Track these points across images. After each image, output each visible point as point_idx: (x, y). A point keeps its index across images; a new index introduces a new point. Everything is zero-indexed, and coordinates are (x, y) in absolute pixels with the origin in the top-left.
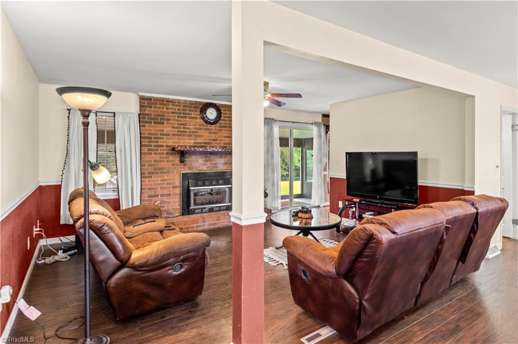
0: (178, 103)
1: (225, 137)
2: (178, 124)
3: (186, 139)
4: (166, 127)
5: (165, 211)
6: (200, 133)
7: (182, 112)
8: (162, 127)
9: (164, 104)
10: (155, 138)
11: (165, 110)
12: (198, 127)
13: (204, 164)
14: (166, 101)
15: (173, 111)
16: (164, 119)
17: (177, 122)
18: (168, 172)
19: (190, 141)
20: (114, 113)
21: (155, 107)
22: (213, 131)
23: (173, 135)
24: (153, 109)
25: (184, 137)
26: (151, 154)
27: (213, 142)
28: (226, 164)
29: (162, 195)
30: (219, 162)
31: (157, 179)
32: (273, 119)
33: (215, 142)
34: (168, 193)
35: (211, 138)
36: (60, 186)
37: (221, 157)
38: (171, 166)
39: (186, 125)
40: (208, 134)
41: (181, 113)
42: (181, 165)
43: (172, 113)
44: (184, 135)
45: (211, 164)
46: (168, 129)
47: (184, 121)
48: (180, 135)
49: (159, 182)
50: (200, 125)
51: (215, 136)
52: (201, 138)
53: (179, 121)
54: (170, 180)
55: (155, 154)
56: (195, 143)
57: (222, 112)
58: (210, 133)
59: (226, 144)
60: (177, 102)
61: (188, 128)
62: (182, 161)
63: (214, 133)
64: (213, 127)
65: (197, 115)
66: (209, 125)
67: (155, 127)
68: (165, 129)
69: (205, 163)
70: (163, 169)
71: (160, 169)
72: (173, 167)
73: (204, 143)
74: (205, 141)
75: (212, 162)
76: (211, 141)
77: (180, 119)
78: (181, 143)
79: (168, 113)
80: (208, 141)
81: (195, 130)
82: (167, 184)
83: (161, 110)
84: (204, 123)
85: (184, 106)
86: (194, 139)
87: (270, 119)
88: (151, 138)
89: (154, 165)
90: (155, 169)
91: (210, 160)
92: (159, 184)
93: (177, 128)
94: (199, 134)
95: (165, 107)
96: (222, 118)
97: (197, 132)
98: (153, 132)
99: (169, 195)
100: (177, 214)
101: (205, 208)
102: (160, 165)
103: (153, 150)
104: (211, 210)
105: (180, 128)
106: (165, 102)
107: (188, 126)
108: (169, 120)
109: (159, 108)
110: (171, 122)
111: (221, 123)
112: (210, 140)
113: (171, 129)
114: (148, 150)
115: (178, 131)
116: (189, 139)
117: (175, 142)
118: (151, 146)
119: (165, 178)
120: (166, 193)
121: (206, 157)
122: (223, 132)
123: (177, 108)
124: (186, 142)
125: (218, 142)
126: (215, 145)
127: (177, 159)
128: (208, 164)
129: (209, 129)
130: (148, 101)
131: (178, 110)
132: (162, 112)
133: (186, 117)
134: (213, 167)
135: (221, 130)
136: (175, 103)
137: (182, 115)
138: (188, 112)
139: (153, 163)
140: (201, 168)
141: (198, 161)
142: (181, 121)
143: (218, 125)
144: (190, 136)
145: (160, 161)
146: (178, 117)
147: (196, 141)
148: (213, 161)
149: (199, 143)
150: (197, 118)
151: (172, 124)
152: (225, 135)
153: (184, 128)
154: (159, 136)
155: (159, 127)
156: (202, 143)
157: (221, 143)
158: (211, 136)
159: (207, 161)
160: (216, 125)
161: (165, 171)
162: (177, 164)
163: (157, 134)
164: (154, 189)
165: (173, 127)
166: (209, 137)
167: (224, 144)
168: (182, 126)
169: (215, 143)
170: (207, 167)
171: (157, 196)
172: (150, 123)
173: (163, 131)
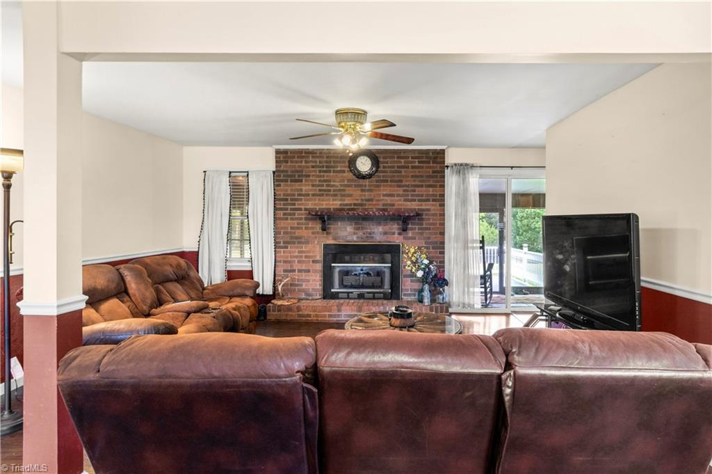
0: (320, 153)
1: (384, 195)
2: (320, 181)
3: (329, 200)
4: (306, 185)
5: (303, 291)
6: (349, 191)
7: (325, 164)
8: (299, 185)
9: (303, 157)
10: (292, 200)
11: (303, 164)
12: (346, 183)
13: (355, 234)
14: (306, 153)
15: (313, 164)
16: (302, 176)
17: (318, 179)
18: (307, 242)
19: (335, 202)
20: (248, 172)
21: (292, 162)
22: (367, 188)
23: (313, 195)
24: (289, 164)
25: (327, 198)
26: (287, 219)
27: (367, 203)
28: (385, 233)
29: (300, 271)
30: (376, 231)
31: (294, 250)
32: (466, 165)
33: (371, 203)
34: (306, 268)
35: (363, 198)
36: (198, 252)
37: (379, 224)
38: (310, 234)
39: (330, 181)
40: (359, 193)
41: (323, 167)
42: (323, 234)
43: (313, 167)
44: (327, 195)
45: (364, 234)
46: (307, 188)
47: (327, 176)
48: (323, 195)
49: (297, 254)
50: (348, 181)
51: (370, 195)
52: (349, 198)
53: (321, 176)
54: (309, 252)
55: (292, 219)
56: (341, 205)
57: (381, 160)
58: (362, 190)
59: (386, 205)
60: (318, 152)
61: (333, 186)
62: (324, 229)
63: (369, 190)
64: (367, 182)
65: (345, 167)
66: (361, 180)
67: (292, 186)
68: (304, 188)
69: (357, 231)
70: (300, 238)
71: (297, 238)
72: (313, 236)
73: (355, 204)
74: (356, 202)
75: (365, 231)
76: (365, 202)
77: (322, 174)
78: (323, 205)
79: (308, 167)
80: (359, 202)
81: (342, 188)
82: (306, 257)
83: (299, 164)
84: (354, 177)
85: (327, 157)
86: (340, 200)
87: (461, 165)
88: (287, 200)
89: (290, 233)
90: (291, 238)
91: (363, 229)
92: (296, 257)
93: (319, 186)
94: (347, 192)
95: (303, 160)
96: (381, 169)
97: (344, 190)
98: (289, 192)
99: (308, 271)
100: (318, 297)
101: (352, 293)
102: (298, 233)
103: (290, 214)
104: (361, 296)
105: (323, 186)
106: (303, 154)
107: (332, 183)
108: (309, 176)
109: (297, 162)
110: (311, 178)
111: (379, 176)
112: (362, 200)
113: (310, 187)
114: (284, 214)
115: (320, 190)
116: (333, 200)
117: (315, 204)
118: (287, 209)
119: (304, 249)
120: (304, 268)
121: (356, 224)
122: (382, 188)
123: (318, 160)
124: (332, 204)
125: (374, 203)
126: (370, 207)
127: (318, 226)
128: (360, 233)
129: (361, 186)
130: (284, 155)
131: (320, 162)
132: (300, 167)
133: (330, 172)
134: (367, 237)
135: (378, 186)
136: (316, 153)
137: (325, 169)
138: (332, 164)
139: (289, 230)
140: (349, 238)
141: (346, 228)
142: (324, 176)
143: (374, 179)
144: (335, 195)
145: (298, 228)
146: (320, 172)
147: (342, 203)
148: (367, 229)
149: (346, 205)
150: (344, 172)
151: (312, 180)
152: (384, 193)
153: (328, 186)
154: (296, 197)
155: (297, 186)
156: (351, 205)
157: (379, 205)
158: (365, 195)
159: (358, 229)
160: (371, 179)
161: (303, 240)
162: (318, 233)
163: (294, 195)
164: (290, 262)
165: (313, 186)
166: (361, 195)
167: (383, 205)
168: (325, 184)
169: (370, 205)
170: (358, 237)
171: (294, 271)
172: (287, 181)
173: (301, 190)
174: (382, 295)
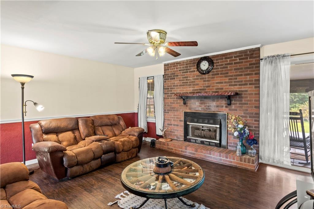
0: (183, 63)
1: (216, 83)
2: (183, 78)
3: (187, 88)
4: (177, 81)
5: (175, 135)
6: (197, 82)
7: (185, 69)
8: (174, 81)
9: (175, 66)
10: (171, 89)
11: (176, 70)
12: (195, 77)
13: (200, 106)
14: (177, 64)
15: (180, 69)
16: (175, 76)
17: (182, 77)
18: (177, 111)
19: (190, 89)
20: (153, 77)
21: (171, 69)
22: (207, 79)
23: (180, 85)
24: (169, 70)
25: (186, 87)
26: (168, 98)
27: (207, 88)
28: (217, 106)
29: (174, 125)
30: (212, 105)
31: (171, 114)
32: (278, 56)
33: (208, 88)
34: (177, 124)
35: (205, 85)
37: (214, 101)
38: (179, 107)
39: (187, 77)
40: (203, 83)
41: (184, 70)
42: (185, 106)
43: (180, 71)
44: (186, 85)
45: (205, 106)
46: (177, 82)
47: (186, 75)
48: (184, 85)
49: (173, 116)
50: (197, 76)
51: (208, 84)
52: (197, 86)
53: (183, 75)
54: (178, 115)
55: (171, 98)
56: (193, 90)
57: (215, 61)
58: (204, 81)
59: (218, 89)
60: (182, 62)
61: (189, 80)
62: (185, 104)
63: (208, 81)
64: (207, 76)
65: (195, 68)
66: (203, 75)
67: (170, 81)
68: (176, 82)
69: (201, 105)
70: (174, 108)
71: (173, 108)
72: (180, 107)
73: (200, 90)
74: (201, 88)
75: (205, 105)
76: (205, 88)
77: (184, 74)
78: (184, 90)
79: (177, 71)
80: (203, 88)
81: (194, 81)
82: (177, 118)
83: (173, 70)
84: (200, 74)
85: (186, 64)
86: (193, 87)
87: (273, 56)
88: (168, 89)
89: (170, 105)
90: (171, 108)
91: (204, 103)
92: (173, 118)
93: (182, 80)
94: (196, 83)
95: (175, 67)
96: (215, 67)
97: (194, 82)
98: (169, 85)
99: (178, 125)
100: (182, 140)
101: (197, 140)
102: (173, 105)
103: (170, 96)
104: (202, 142)
105: (184, 80)
106: (175, 65)
107: (189, 78)
108: (178, 76)
109: (173, 69)
110: (179, 77)
111: (214, 72)
112: (204, 87)
113: (179, 82)
114: (168, 96)
115: (183, 83)
116: (189, 88)
117: (181, 90)
118: (168, 94)
119: (176, 114)
120: (176, 124)
121: (201, 101)
122: (215, 79)
123: (182, 66)
124: (189, 90)
125: (211, 88)
126: (208, 91)
127: (182, 102)
128: (203, 106)
129: (203, 78)
130: (167, 66)
131: (183, 68)
132: (174, 71)
133: (187, 72)
134: (207, 108)
135: (213, 78)
136: (181, 63)
137: (185, 71)
138: (189, 68)
139: (170, 104)
140: (197, 109)
141: (195, 103)
142: (185, 75)
143: (211, 73)
144: (190, 85)
145: (173, 103)
146: (183, 73)
147: (194, 89)
148: (206, 103)
149: (196, 90)
150: (194, 71)
151: (179, 78)
152: (217, 81)
153: (186, 80)
154: (172, 87)
155: (173, 81)
156: (198, 90)
157: (214, 89)
158: (205, 84)
159: (201, 104)
160: (209, 74)
161: (175, 109)
162: (182, 105)
163: (171, 86)
164: (170, 120)
165: (180, 80)
166: (203, 84)
167: (216, 89)
168: (185, 79)
169: (208, 89)
170: (202, 109)
171: (171, 125)
172: (168, 79)
173: (174, 83)
174: (214, 144)
